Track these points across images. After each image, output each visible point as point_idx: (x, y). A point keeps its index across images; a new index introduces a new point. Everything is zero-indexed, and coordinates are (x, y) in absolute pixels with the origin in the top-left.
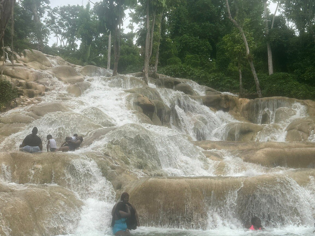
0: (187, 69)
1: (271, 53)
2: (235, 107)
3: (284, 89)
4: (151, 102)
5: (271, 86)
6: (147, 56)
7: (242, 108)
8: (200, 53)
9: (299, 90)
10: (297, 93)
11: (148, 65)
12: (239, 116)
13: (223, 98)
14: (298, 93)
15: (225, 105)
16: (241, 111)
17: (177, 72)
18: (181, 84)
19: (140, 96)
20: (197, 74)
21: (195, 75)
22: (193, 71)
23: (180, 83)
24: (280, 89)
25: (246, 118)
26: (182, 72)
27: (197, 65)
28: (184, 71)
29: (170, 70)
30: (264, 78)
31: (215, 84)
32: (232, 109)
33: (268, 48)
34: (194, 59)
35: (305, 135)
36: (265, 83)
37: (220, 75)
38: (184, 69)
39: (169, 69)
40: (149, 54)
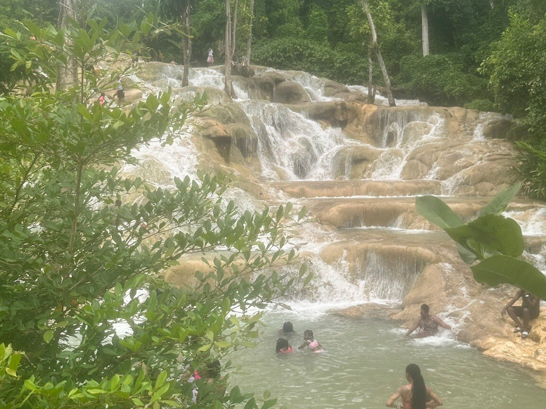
0: (303, 47)
1: (427, 21)
2: (356, 119)
3: (436, 83)
4: (227, 133)
5: (420, 77)
6: (228, 55)
7: (365, 120)
8: (334, 5)
9: (456, 85)
10: (452, 90)
11: (230, 69)
12: (361, 131)
13: (339, 107)
14: (454, 89)
15: (342, 117)
16: (363, 124)
17: (289, 52)
18: (285, 82)
19: (213, 125)
20: (318, 55)
21: (314, 57)
22: (312, 49)
23: (285, 80)
24: (430, 83)
25: (369, 135)
26: (295, 53)
27: (323, 35)
28: (298, 50)
29: (278, 50)
30: (412, 64)
31: (343, 72)
32: (351, 122)
33: (422, 14)
34: (318, 25)
35: (425, 168)
36: (413, 71)
37: (352, 57)
38: (298, 47)
39: (276, 48)
40: (232, 52)
